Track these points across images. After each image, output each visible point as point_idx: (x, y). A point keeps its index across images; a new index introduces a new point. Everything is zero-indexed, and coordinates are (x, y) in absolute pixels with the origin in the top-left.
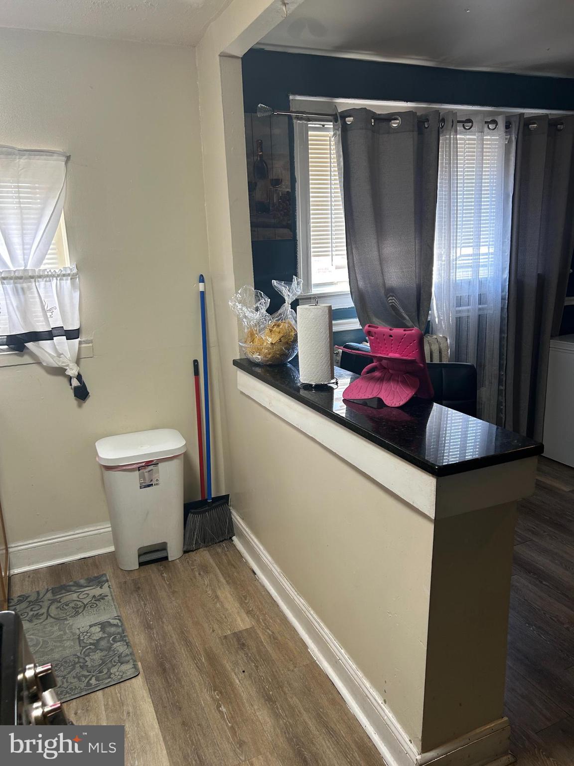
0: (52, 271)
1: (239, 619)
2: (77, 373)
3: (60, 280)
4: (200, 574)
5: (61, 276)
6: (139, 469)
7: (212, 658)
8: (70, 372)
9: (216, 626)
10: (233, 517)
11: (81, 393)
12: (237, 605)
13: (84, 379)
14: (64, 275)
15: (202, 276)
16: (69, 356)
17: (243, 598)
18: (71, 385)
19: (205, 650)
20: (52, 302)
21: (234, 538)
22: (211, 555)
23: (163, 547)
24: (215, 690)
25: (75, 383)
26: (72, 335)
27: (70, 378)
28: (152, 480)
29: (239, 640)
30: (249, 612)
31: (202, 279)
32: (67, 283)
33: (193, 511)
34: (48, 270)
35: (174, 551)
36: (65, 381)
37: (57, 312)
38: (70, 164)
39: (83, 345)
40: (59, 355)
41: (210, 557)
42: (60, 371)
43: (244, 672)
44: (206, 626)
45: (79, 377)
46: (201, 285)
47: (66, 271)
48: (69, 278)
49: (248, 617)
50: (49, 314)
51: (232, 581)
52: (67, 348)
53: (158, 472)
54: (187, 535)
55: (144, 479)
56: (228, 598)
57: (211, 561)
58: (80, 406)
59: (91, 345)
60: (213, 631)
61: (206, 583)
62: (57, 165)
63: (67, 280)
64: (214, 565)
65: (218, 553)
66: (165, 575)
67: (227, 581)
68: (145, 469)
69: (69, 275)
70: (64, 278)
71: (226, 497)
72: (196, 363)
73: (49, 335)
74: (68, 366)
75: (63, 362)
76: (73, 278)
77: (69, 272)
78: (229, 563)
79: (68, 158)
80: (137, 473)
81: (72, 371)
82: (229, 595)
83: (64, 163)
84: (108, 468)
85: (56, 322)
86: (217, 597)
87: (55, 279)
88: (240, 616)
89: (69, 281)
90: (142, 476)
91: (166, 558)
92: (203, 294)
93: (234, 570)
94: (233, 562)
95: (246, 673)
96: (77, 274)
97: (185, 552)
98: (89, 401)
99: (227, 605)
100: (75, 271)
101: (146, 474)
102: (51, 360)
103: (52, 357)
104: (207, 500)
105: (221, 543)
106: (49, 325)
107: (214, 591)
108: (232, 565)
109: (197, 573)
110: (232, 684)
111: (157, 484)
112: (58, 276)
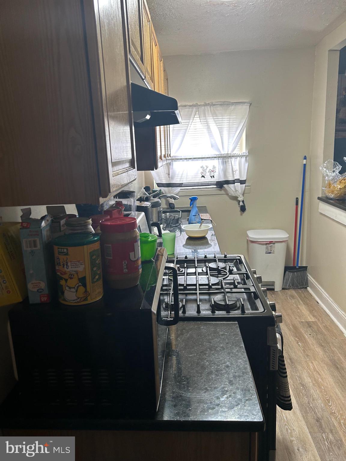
0: (238, 154)
1: (309, 318)
2: (242, 200)
3: (241, 158)
4: (290, 298)
5: (241, 156)
6: (266, 244)
7: (295, 327)
8: (239, 199)
9: (297, 317)
10: (308, 277)
11: (243, 209)
12: (308, 312)
13: (245, 202)
14: (243, 156)
15: (305, 156)
16: (240, 191)
17: (312, 311)
18: (239, 205)
19: (292, 324)
20: (236, 167)
21: (308, 288)
22: (295, 292)
23: (273, 284)
24: (296, 337)
25: (241, 204)
26: (242, 182)
27: (239, 202)
28: (271, 251)
29: (308, 324)
30: (314, 316)
31: (305, 158)
32: (243, 159)
33: (288, 270)
34: (237, 154)
35: (278, 287)
36: (237, 203)
37: (238, 172)
38: (251, 107)
39: (246, 188)
40: (236, 191)
41: (295, 293)
42: (235, 198)
43: (310, 335)
44: (293, 316)
45: (243, 201)
46: (305, 161)
47: (244, 154)
48: (245, 157)
49: (314, 318)
50: (234, 173)
51: (306, 304)
52: (240, 189)
53: (274, 247)
54: (285, 281)
55: (268, 250)
56: (304, 309)
57: (296, 294)
58: (241, 215)
59: (250, 187)
60: (296, 319)
61: (293, 302)
62: (246, 107)
63: (244, 158)
64: (297, 296)
65: (299, 292)
66: (273, 295)
67: (304, 303)
68: (269, 245)
69: (245, 156)
70: (243, 157)
71: (306, 267)
72: (297, 198)
73: (233, 182)
74: (239, 196)
75: (238, 194)
76: (246, 157)
77: (245, 154)
78: (305, 297)
79: (251, 104)
80: (265, 246)
81: (240, 199)
82: (304, 308)
83: (249, 107)
84: (253, 242)
85: (237, 177)
86: (298, 308)
87: (239, 157)
88: (310, 317)
89: (244, 159)
90: (267, 248)
91: (273, 289)
92: (305, 165)
93: (307, 300)
94: (307, 297)
95: (311, 335)
96: (248, 155)
97: (283, 289)
98: (246, 213)
99: (303, 311)
100: (247, 154)
101: (269, 247)
102: (233, 193)
103: (234, 192)
104: (296, 266)
105: (301, 289)
106: (234, 178)
107: (297, 305)
108: (307, 298)
109: (289, 298)
110: (304, 337)
111: (274, 253)
112: (240, 156)
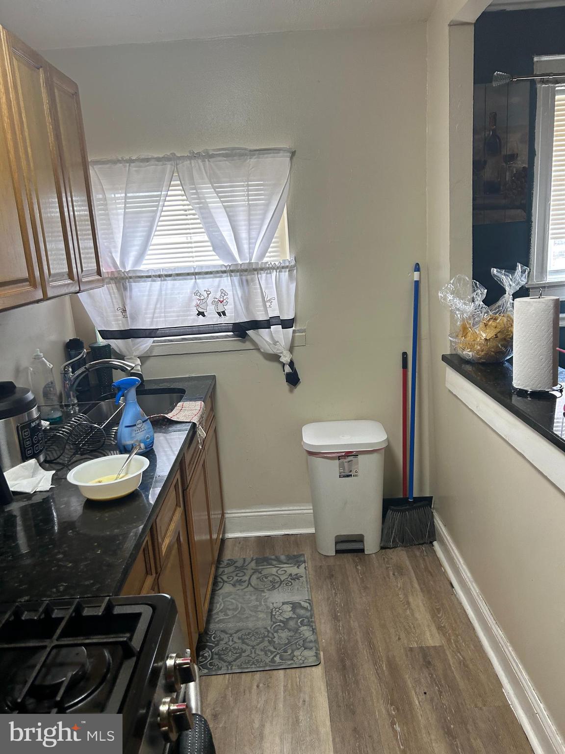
0: (273, 263)
1: (428, 634)
2: (289, 361)
3: (279, 272)
4: (394, 574)
5: (280, 268)
6: (339, 458)
7: (393, 667)
8: (283, 359)
9: (403, 635)
10: (435, 521)
11: (293, 379)
12: (428, 616)
13: (296, 366)
14: (283, 267)
15: (417, 264)
16: (283, 343)
17: (436, 611)
18: (284, 371)
19: (388, 657)
20: (271, 293)
21: (435, 543)
22: (408, 557)
23: (360, 539)
24: (391, 705)
25: (288, 369)
26: (287, 324)
27: (284, 365)
28: (351, 471)
29: (425, 656)
30: (440, 628)
31: (417, 268)
32: (285, 275)
33: (392, 507)
34: (269, 263)
35: (371, 545)
36: (280, 367)
37: (275, 303)
38: (294, 159)
39: (297, 334)
40: (275, 343)
41: (407, 558)
42: (275, 358)
43: (425, 693)
44: (392, 631)
45: (291, 364)
46: (416, 273)
47: (284, 263)
48: (288, 270)
49: (439, 633)
50: (268, 304)
51: (427, 590)
52: (282, 337)
53: (357, 463)
54: (385, 532)
55: (344, 469)
56: (419, 604)
57: (408, 563)
58: (291, 391)
59: (304, 334)
60: (399, 639)
61: (399, 586)
62: (283, 162)
63: (285, 272)
64: (410, 568)
65: (416, 556)
66: (359, 567)
67: (421, 589)
68: (345, 458)
69: (287, 267)
70: (283, 270)
71: (429, 499)
72: (405, 355)
73: (267, 324)
74: (282, 353)
75: (278, 350)
76: (291, 269)
77: (287, 264)
78: (426, 568)
79: (293, 154)
80: (337, 462)
81: (286, 358)
82: (421, 604)
83: (289, 159)
84: (311, 453)
85: (274, 312)
86: (408, 603)
87: (275, 271)
88: (430, 630)
89: (287, 273)
90: (341, 466)
91: (362, 551)
92: (417, 283)
93: (430, 577)
94: (430, 569)
95: (428, 696)
96: (295, 266)
97: (382, 548)
98: (300, 387)
99: (417, 615)
100: (293, 263)
101: (346, 464)
102: (268, 347)
103: (269, 344)
104: (408, 498)
105: (420, 546)
106: (267, 313)
107: (406, 596)
108: (430, 572)
109: (391, 573)
110: (410, 704)
111: (356, 476)
112: (278, 268)
